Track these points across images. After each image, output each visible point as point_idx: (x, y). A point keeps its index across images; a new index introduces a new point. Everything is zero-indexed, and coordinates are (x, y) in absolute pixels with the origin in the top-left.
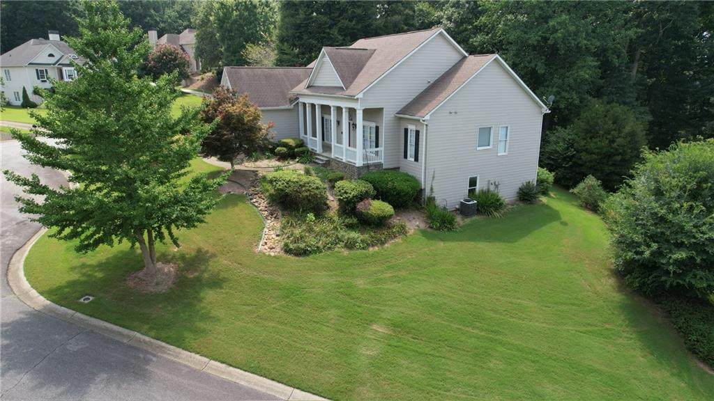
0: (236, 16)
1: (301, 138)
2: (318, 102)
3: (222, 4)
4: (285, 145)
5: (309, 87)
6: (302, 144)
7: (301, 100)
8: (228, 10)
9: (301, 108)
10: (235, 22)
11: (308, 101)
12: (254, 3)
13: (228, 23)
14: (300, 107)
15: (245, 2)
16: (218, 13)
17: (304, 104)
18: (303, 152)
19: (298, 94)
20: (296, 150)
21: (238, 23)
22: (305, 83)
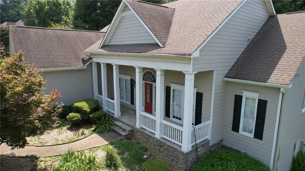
0: (47, 9)
1: (95, 98)
2: (116, 62)
3: (38, 2)
4: (78, 110)
5: (104, 47)
6: (97, 107)
7: (95, 60)
8: (42, 5)
9: (95, 69)
10: (47, 13)
11: (103, 61)
12: (59, 2)
13: (42, 13)
14: (93, 67)
15: (54, 1)
16: (35, 7)
17: (99, 65)
18: (99, 118)
19: (91, 54)
20: (91, 115)
21: (49, 13)
22: (99, 43)
